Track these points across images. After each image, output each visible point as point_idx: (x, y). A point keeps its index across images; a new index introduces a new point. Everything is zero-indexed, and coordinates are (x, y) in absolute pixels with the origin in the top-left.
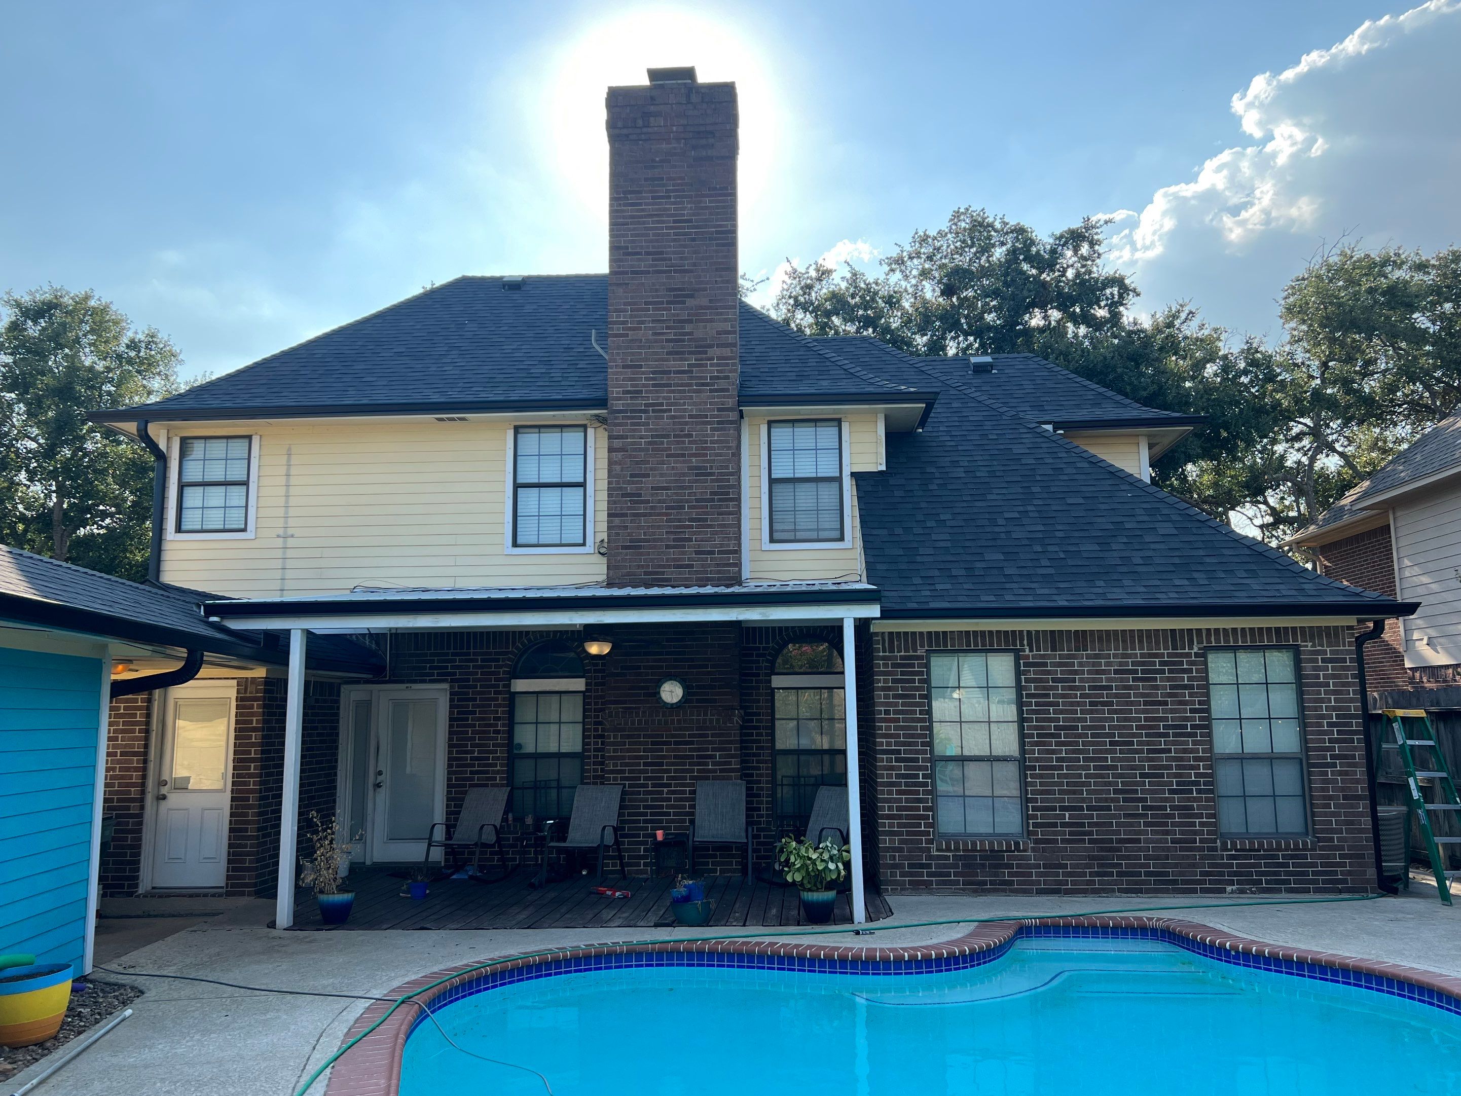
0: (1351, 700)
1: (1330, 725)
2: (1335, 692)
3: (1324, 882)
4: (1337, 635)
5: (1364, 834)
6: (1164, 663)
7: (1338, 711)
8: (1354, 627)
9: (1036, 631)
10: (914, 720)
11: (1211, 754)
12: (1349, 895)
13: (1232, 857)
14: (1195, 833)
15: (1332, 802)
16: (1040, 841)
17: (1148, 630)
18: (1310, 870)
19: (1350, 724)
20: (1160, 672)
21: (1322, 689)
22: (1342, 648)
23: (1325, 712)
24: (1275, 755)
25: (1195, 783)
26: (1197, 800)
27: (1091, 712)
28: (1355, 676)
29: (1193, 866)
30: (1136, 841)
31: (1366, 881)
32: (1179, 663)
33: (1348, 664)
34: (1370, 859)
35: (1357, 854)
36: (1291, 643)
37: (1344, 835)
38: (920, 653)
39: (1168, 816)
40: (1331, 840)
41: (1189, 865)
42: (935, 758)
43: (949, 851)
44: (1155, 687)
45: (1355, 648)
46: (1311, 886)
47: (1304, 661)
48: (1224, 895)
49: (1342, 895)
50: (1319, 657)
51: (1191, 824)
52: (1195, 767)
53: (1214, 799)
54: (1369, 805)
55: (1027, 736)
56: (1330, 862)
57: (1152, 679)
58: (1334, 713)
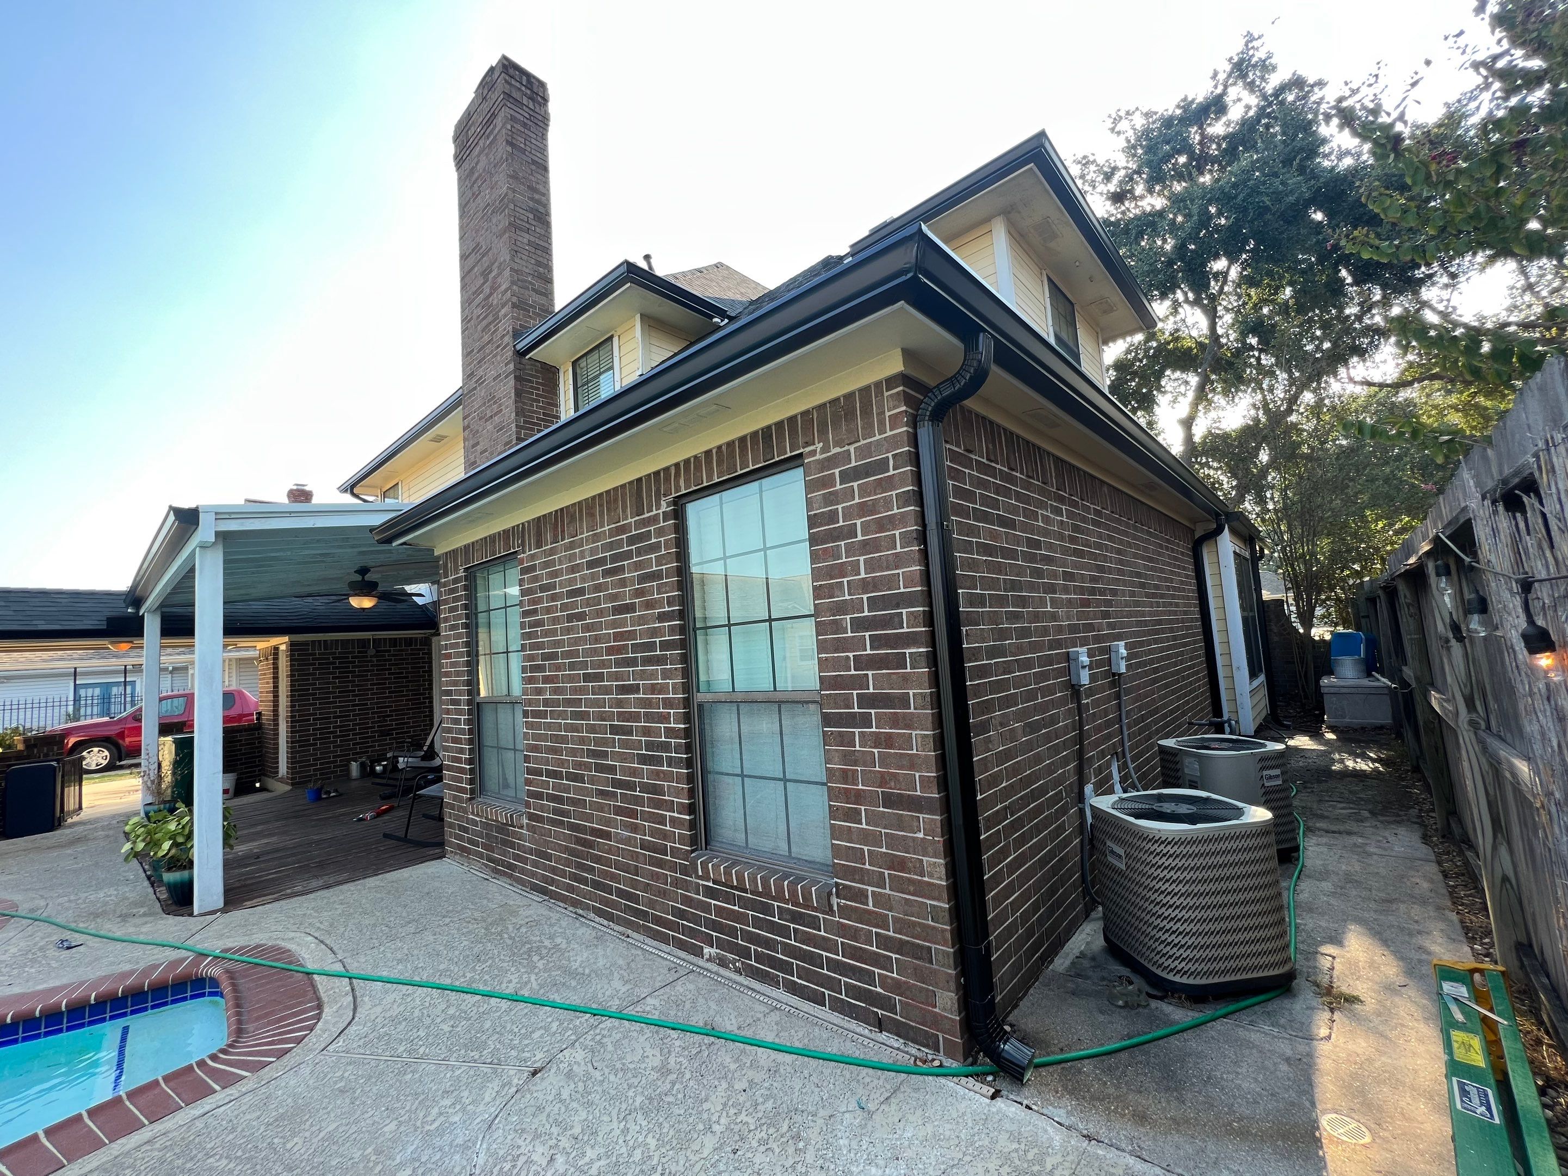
0: (898, 561)
1: (859, 625)
2: (866, 547)
3: (851, 990)
4: (866, 412)
5: (929, 899)
6: (632, 540)
7: (872, 592)
8: (903, 378)
9: (528, 522)
10: (460, 655)
11: (688, 693)
12: (896, 1042)
13: (710, 893)
14: (665, 835)
15: (863, 808)
16: (531, 817)
17: (615, 489)
18: (824, 954)
19: (896, 619)
20: (628, 555)
21: (843, 543)
22: (878, 437)
23: (847, 597)
24: (779, 696)
25: (665, 747)
26: (668, 776)
27: (568, 630)
28: (904, 499)
29: (664, 893)
30: (607, 835)
31: (936, 1021)
32: (647, 535)
33: (891, 472)
34: (942, 966)
35: (913, 944)
36: (789, 455)
37: (887, 891)
38: (461, 574)
39: (638, 801)
40: (861, 896)
41: (659, 892)
42: (478, 700)
43: (478, 815)
44: (623, 583)
45: (905, 429)
46: (827, 992)
47: (810, 487)
48: (701, 962)
49: (883, 1036)
50: (837, 471)
51: (661, 820)
52: (665, 718)
53: (690, 779)
54: (939, 824)
55: (524, 670)
56: (861, 948)
57: (621, 569)
58: (865, 597)
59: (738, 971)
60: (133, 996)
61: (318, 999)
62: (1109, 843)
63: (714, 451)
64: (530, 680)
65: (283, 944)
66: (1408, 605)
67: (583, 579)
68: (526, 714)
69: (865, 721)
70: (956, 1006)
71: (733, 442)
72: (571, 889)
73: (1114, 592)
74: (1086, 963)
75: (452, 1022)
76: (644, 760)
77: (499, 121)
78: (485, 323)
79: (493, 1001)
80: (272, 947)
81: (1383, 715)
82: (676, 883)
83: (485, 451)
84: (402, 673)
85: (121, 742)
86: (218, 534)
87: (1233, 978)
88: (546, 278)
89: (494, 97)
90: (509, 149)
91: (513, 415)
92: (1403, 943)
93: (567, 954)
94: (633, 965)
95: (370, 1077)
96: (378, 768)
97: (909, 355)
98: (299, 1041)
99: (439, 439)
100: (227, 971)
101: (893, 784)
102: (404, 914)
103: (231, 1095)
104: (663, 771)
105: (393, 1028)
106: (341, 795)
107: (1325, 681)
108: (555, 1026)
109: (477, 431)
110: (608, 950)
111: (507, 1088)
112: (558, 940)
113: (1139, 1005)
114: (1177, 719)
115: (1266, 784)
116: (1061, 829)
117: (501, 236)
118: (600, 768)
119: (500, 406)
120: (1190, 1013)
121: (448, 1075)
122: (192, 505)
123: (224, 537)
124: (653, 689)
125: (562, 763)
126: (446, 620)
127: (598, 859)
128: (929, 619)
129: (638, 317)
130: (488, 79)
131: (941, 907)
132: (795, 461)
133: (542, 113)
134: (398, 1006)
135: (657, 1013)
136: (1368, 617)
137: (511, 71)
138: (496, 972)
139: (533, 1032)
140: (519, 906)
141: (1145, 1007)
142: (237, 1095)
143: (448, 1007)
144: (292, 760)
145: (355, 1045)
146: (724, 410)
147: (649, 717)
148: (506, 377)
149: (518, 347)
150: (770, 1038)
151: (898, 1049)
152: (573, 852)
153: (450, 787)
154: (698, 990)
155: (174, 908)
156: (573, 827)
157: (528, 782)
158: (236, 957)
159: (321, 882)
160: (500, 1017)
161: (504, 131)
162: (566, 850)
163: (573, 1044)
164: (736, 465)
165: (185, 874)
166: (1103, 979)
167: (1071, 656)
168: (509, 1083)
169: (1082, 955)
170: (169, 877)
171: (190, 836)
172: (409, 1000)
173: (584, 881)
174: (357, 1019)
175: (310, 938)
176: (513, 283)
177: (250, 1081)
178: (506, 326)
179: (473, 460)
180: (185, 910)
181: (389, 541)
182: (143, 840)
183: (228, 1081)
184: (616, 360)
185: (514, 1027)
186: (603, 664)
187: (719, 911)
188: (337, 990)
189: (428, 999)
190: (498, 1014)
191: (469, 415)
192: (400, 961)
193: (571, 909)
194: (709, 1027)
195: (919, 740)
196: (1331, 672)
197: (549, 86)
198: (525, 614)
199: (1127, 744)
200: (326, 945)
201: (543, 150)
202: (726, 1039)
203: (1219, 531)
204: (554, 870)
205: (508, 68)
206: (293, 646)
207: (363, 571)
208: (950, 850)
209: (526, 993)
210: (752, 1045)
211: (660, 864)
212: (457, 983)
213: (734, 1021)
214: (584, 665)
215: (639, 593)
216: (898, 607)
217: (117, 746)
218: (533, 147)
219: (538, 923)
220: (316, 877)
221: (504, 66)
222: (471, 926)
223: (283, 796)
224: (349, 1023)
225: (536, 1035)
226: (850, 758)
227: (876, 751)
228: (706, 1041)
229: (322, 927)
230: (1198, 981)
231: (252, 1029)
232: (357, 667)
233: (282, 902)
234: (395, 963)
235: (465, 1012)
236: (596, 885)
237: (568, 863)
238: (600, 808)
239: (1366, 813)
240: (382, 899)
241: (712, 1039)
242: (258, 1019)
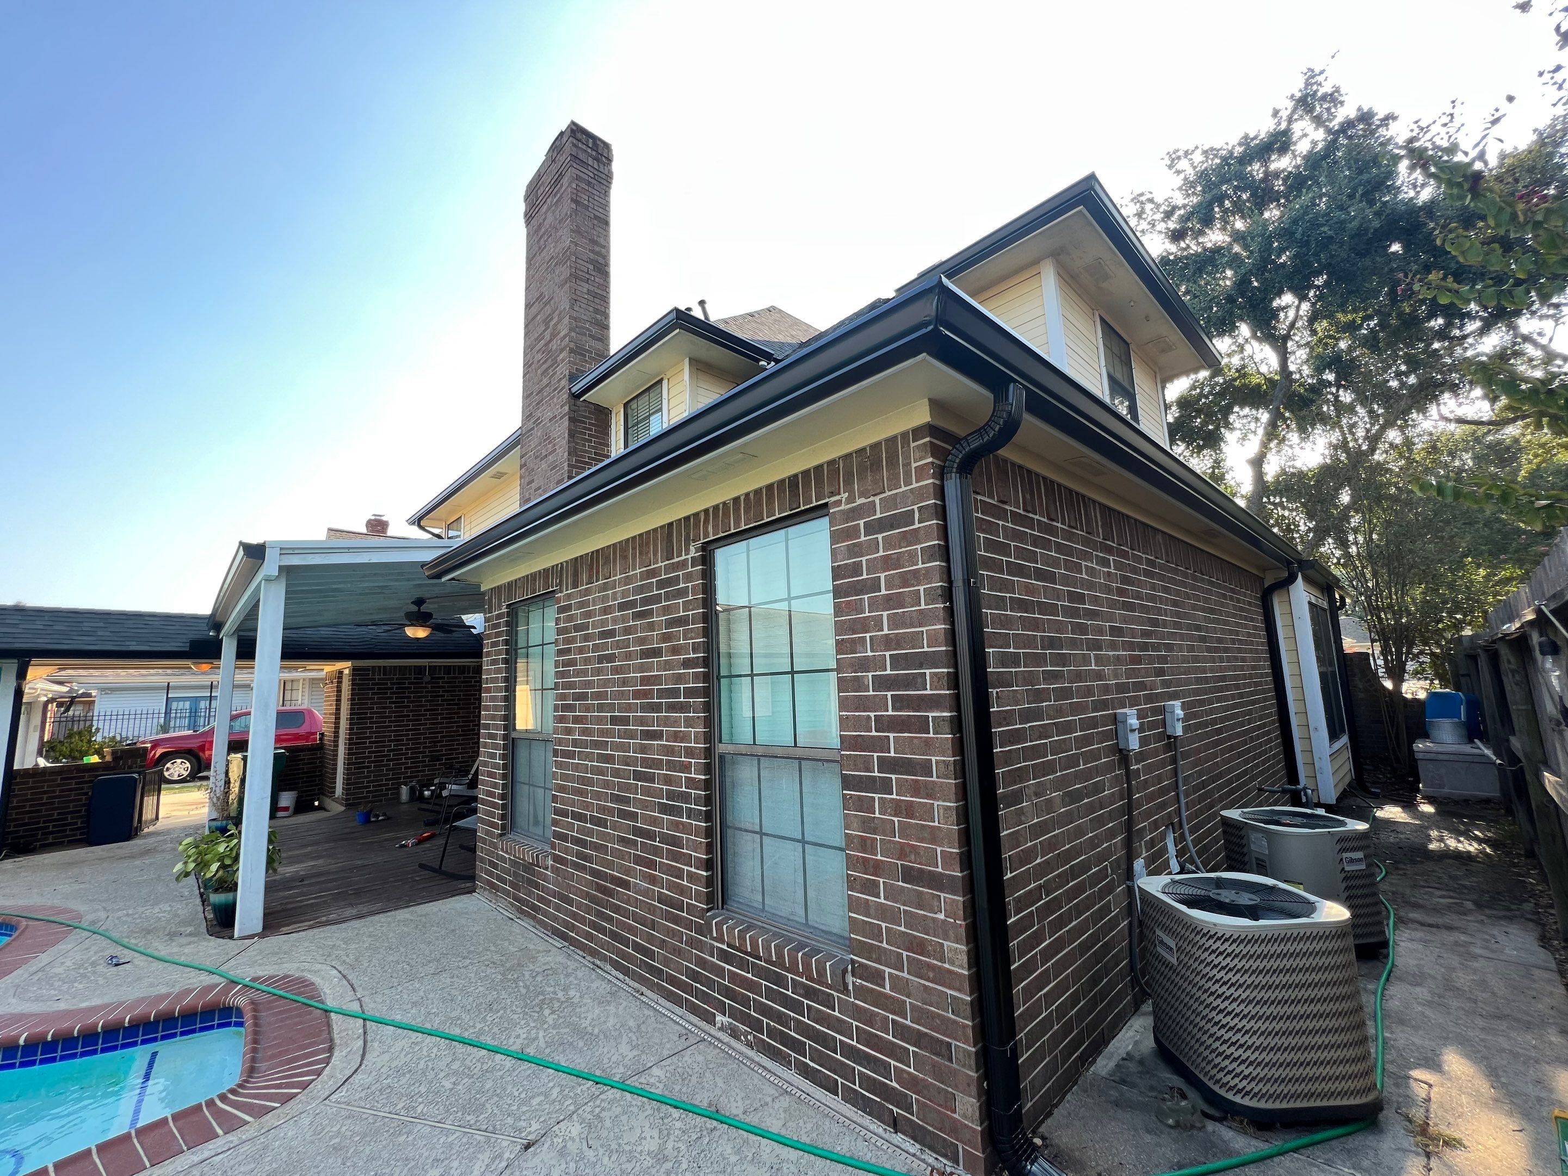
0: (923, 618)
1: (881, 683)
2: (889, 602)
3: (864, 1081)
4: (892, 462)
5: (950, 988)
6: (661, 584)
7: (896, 649)
8: (931, 429)
9: (567, 562)
10: (498, 689)
11: (710, 743)
12: (913, 1147)
13: (725, 957)
14: (682, 891)
15: (881, 880)
16: (556, 859)
17: (648, 533)
18: (838, 1037)
19: (919, 680)
20: (657, 599)
21: (866, 597)
22: (903, 489)
23: (870, 654)
24: (798, 752)
25: (685, 797)
26: (686, 828)
27: (598, 672)
28: (929, 554)
29: (678, 952)
30: (625, 885)
31: (955, 1128)
32: (676, 580)
33: (917, 526)
34: (964, 1066)
35: (932, 1037)
36: (814, 504)
37: (905, 975)
38: (504, 610)
39: (657, 851)
40: (877, 977)
41: (674, 950)
42: (514, 735)
43: (507, 852)
44: (651, 627)
45: (931, 481)
46: (840, 1080)
47: (836, 537)
48: (713, 1031)
49: (899, 1138)
50: (862, 522)
51: (679, 874)
52: (686, 768)
53: (709, 833)
54: (961, 907)
55: (556, 708)
56: (877, 1036)
57: (650, 613)
58: (887, 654)
59: (749, 1045)
60: (164, 1021)
61: (331, 1040)
62: (1158, 932)
63: (742, 498)
64: (561, 719)
65: (309, 976)
66: (1513, 672)
67: (615, 621)
68: (556, 753)
69: (885, 787)
70: (977, 1114)
71: (761, 489)
72: (589, 937)
73: (1169, 648)
74: (1133, 1067)
75: (454, 1079)
76: (664, 809)
77: (565, 181)
78: (545, 366)
79: (499, 1057)
80: (297, 979)
81: (1490, 789)
82: (691, 942)
83: (539, 488)
84: (454, 700)
85: (201, 754)
86: (281, 568)
87: (1305, 1104)
88: (603, 326)
89: (562, 159)
90: (574, 206)
91: (566, 454)
92: (1516, 1074)
93: (578, 1010)
94: (643, 1028)
95: (365, 1135)
96: (426, 793)
97: (936, 405)
98: (305, 1086)
99: (499, 475)
100: (253, 1002)
101: (913, 857)
102: (427, 952)
103: (231, 1142)
104: (682, 823)
105: (396, 1080)
106: (388, 819)
107: (1420, 745)
108: (555, 1092)
109: (533, 470)
110: (621, 1008)
111: (497, 1162)
112: (572, 993)
113: (1193, 1127)
114: (1245, 784)
115: (1347, 868)
116: (1106, 909)
117: (562, 286)
118: (623, 814)
119: (554, 445)
120: (1254, 1142)
121: (442, 1141)
122: (261, 541)
123: (286, 571)
124: (676, 737)
125: (587, 806)
126: (488, 654)
127: (617, 909)
128: (954, 681)
129: (687, 360)
130: (558, 143)
131: (962, 999)
132: (820, 511)
133: (606, 172)
134: (405, 1056)
135: (661, 1086)
136: (1468, 675)
137: (579, 135)
138: (506, 1025)
139: (533, 1097)
140: (539, 952)
141: (1200, 1129)
142: (236, 1142)
143: (453, 1060)
144: (348, 782)
145: (357, 1096)
146: (750, 458)
147: (671, 766)
148: (561, 418)
149: (574, 390)
150: (775, 1126)
151: (914, 1155)
152: (593, 899)
153: (483, 821)
154: (707, 1062)
155: (218, 929)
156: (595, 873)
157: (555, 823)
158: (263, 987)
159: (354, 912)
160: (502, 1077)
161: (569, 189)
162: (587, 896)
163: (571, 1116)
164: (762, 513)
165: (230, 896)
166: (1152, 1088)
167: (1119, 718)
168: (500, 1156)
169: (1129, 1057)
170: (216, 898)
171: (236, 859)
172: (417, 1048)
173: (602, 930)
174: (363, 1067)
175: (335, 972)
176: (571, 330)
177: (253, 1128)
178: (563, 369)
179: (527, 496)
180: (227, 932)
181: (439, 576)
182: (194, 861)
183: (231, 1124)
184: (665, 402)
185: (514, 1090)
186: (629, 708)
187: (733, 977)
188: (350, 1032)
189: (435, 1050)
190: (501, 1073)
191: (526, 454)
192: (415, 1004)
193: (589, 958)
194: (713, 1109)
195: (941, 811)
196: (1426, 736)
197: (613, 148)
198: (560, 652)
199: (1185, 814)
200: (348, 981)
201: (605, 206)
202: (730, 1125)
203: (1291, 579)
204: (574, 916)
205: (576, 132)
206: (355, 671)
207: (419, 602)
208: (973, 936)
209: (531, 1051)
210: (756, 1134)
211: (676, 920)
212: (466, 1034)
213: (740, 1104)
214: (611, 707)
215: (666, 638)
216: (921, 667)
217: (198, 759)
218: (596, 203)
219: (555, 972)
220: (351, 905)
221: (572, 131)
222: (489, 971)
223: (336, 817)
224: (356, 1071)
225: (535, 1102)
226: (869, 825)
227: (896, 819)
228: (708, 1126)
229: (348, 961)
230: (1262, 1105)
231: (264, 1069)
232: (412, 692)
233: (316, 930)
234: (410, 1006)
235: (469, 1068)
236: (614, 936)
237: (588, 910)
238: (621, 855)
239: (1469, 905)
240: (409, 934)
241: (715, 1123)
242: (272, 1057)
